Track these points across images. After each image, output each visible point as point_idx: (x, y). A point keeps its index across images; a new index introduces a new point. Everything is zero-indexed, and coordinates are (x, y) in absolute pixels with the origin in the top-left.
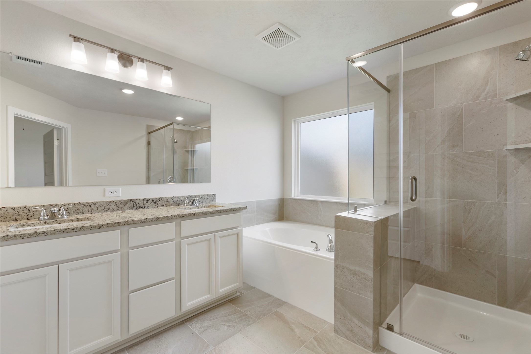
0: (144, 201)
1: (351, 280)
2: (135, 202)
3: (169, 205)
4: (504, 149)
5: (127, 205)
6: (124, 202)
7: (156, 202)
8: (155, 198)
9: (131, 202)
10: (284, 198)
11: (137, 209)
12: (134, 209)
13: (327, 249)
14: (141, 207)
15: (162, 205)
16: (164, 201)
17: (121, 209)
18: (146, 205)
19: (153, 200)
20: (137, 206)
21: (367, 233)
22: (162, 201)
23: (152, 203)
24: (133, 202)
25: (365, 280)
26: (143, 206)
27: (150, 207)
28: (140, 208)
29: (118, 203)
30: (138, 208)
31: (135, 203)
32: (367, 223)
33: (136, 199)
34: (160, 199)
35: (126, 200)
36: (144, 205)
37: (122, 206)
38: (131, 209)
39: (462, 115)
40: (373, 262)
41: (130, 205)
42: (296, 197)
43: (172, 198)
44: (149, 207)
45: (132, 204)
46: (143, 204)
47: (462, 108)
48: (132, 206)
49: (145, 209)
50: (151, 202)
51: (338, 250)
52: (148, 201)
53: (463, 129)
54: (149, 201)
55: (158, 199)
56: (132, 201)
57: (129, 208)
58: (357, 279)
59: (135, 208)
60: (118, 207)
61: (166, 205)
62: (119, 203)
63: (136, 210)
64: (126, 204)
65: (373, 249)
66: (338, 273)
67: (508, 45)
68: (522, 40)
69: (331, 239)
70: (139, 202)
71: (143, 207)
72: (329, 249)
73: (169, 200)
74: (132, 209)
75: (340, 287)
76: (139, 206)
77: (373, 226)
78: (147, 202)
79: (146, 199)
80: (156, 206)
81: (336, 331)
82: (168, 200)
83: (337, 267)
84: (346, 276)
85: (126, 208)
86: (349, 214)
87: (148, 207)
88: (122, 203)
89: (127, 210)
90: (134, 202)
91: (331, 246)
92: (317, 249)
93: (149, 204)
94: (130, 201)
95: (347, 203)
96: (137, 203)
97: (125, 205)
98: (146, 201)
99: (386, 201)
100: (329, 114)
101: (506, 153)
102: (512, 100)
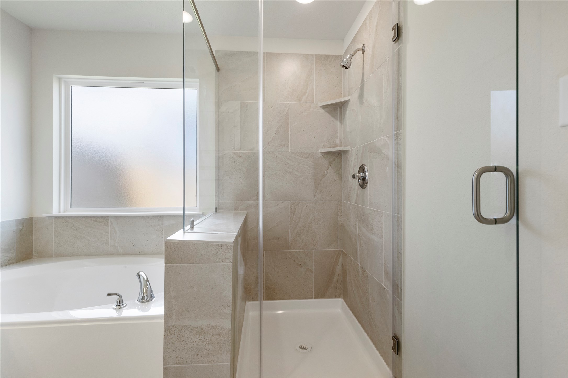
1: (195, 344)
4: (319, 152)
10: (32, 218)
13: (140, 298)
21: (223, 261)
25: (218, 337)
39: (289, 114)
40: (231, 304)
42: (62, 214)
47: (289, 107)
53: (290, 129)
58: (205, 340)
65: (231, 284)
67: (322, 56)
68: (329, 55)
69: (145, 278)
72: (143, 298)
75: (174, 364)
77: (232, 249)
83: (168, 331)
84: (185, 341)
86: (186, 233)
91: (147, 291)
92: (120, 305)
95: (183, 214)
99: (216, 209)
100: (129, 82)
101: (320, 155)
102: (324, 107)
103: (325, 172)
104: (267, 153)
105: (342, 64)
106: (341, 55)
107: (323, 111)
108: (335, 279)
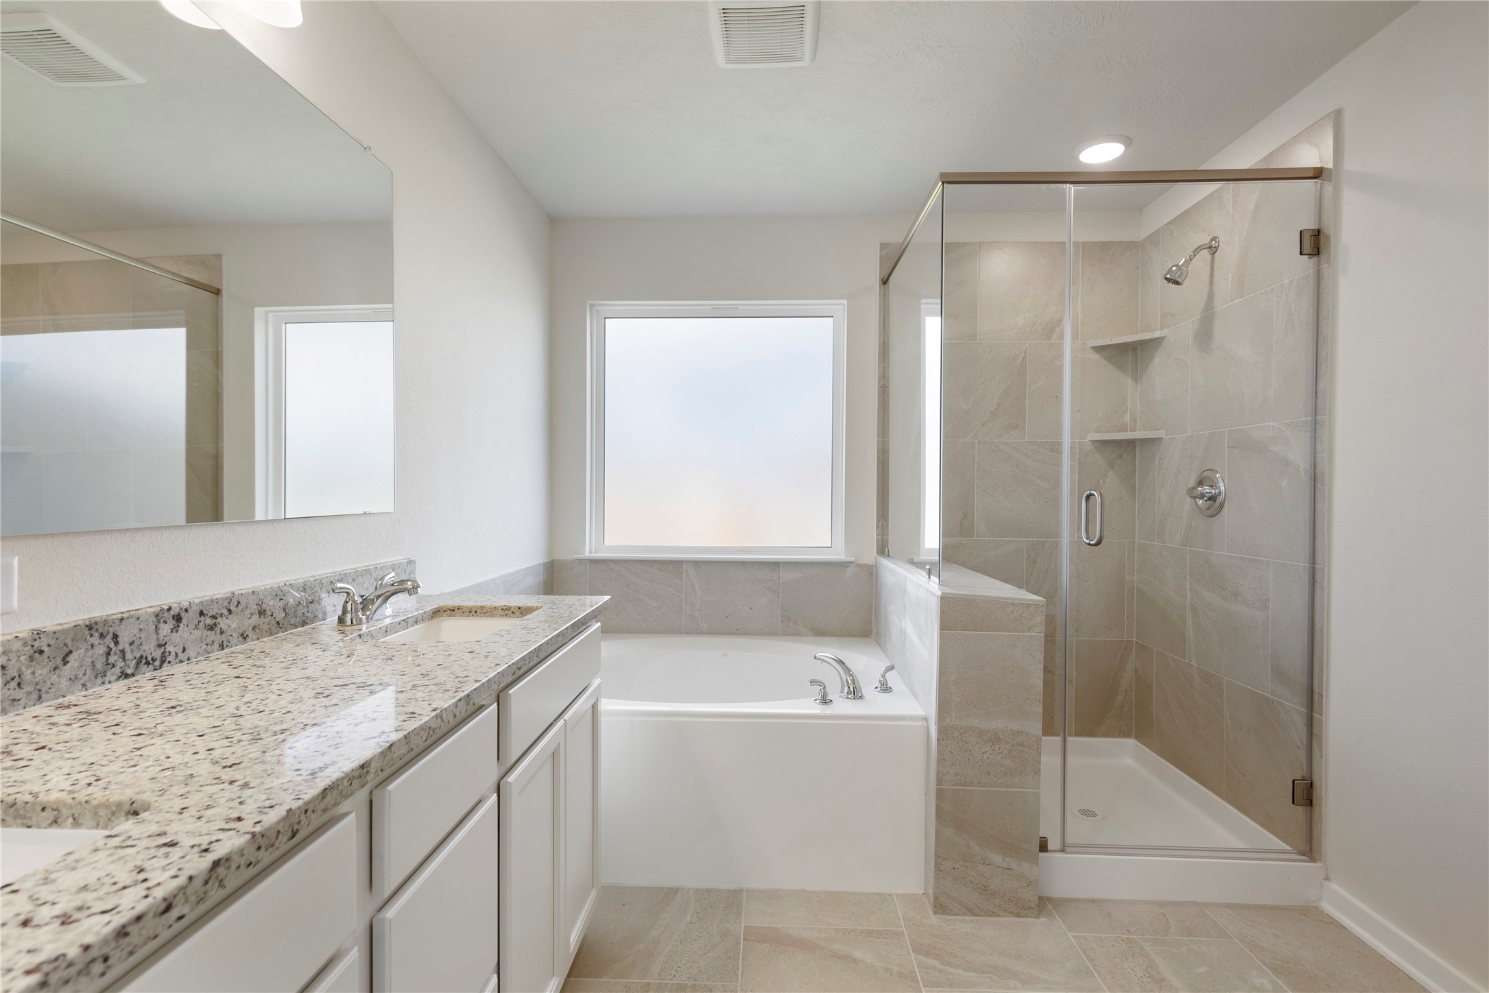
0: (162, 625)
1: (986, 756)
2: (115, 637)
3: (266, 627)
4: (1088, 440)
5: (71, 658)
6: (52, 642)
7: (215, 624)
8: (212, 601)
9: (95, 640)
10: (553, 560)
11: (127, 676)
12: (107, 679)
14: (148, 663)
15: (242, 635)
16: (247, 612)
17: (34, 696)
18: (169, 648)
19: (202, 613)
20: (124, 658)
21: (1029, 629)
22: (242, 610)
23: (196, 627)
24: (102, 636)
25: (1021, 748)
26: (158, 654)
27: (191, 652)
28: (143, 667)
29: (13, 657)
30: (129, 671)
31: (112, 645)
32: (1029, 605)
33: (122, 619)
34: (232, 605)
35: (64, 631)
36: (160, 646)
37: (39, 672)
38: (94, 685)
39: (1026, 364)
41: (89, 660)
42: (598, 556)
43: (279, 594)
44: (183, 655)
45: (101, 650)
46: (153, 644)
47: (1026, 350)
48: (99, 666)
49: (166, 669)
50: (192, 626)
51: (951, 686)
52: (178, 618)
53: (1027, 394)
54: (184, 621)
55: (226, 604)
56: (97, 635)
57: (85, 679)
58: (1000, 751)
59: (113, 674)
60: (13, 684)
61: (257, 630)
62: (23, 658)
63: (122, 682)
64: (67, 655)
66: (947, 751)
67: (1095, 244)
70: (136, 631)
71: (154, 660)
73: (270, 604)
74: (99, 680)
75: (953, 785)
76: (138, 656)
77: (1044, 611)
78: (175, 629)
79: (169, 609)
80: (216, 646)
81: (940, 907)
82: (264, 606)
83: (944, 732)
85: (64, 683)
87: (181, 656)
88: (41, 652)
89: (72, 693)
90: (108, 640)
92: (825, 701)
93: (186, 635)
94: (87, 633)
96: (124, 640)
97: (59, 661)
98: (171, 623)
100: (710, 307)
101: (1090, 447)
102: (1099, 349)
103: (1101, 480)
104: (980, 442)
105: (1168, 276)
106: (1136, 242)
107: (1096, 356)
108: (1119, 699)
